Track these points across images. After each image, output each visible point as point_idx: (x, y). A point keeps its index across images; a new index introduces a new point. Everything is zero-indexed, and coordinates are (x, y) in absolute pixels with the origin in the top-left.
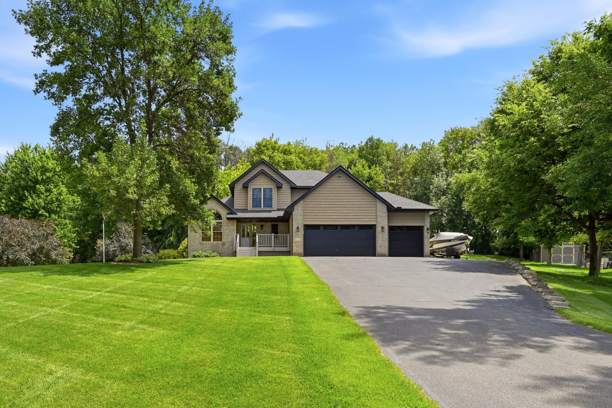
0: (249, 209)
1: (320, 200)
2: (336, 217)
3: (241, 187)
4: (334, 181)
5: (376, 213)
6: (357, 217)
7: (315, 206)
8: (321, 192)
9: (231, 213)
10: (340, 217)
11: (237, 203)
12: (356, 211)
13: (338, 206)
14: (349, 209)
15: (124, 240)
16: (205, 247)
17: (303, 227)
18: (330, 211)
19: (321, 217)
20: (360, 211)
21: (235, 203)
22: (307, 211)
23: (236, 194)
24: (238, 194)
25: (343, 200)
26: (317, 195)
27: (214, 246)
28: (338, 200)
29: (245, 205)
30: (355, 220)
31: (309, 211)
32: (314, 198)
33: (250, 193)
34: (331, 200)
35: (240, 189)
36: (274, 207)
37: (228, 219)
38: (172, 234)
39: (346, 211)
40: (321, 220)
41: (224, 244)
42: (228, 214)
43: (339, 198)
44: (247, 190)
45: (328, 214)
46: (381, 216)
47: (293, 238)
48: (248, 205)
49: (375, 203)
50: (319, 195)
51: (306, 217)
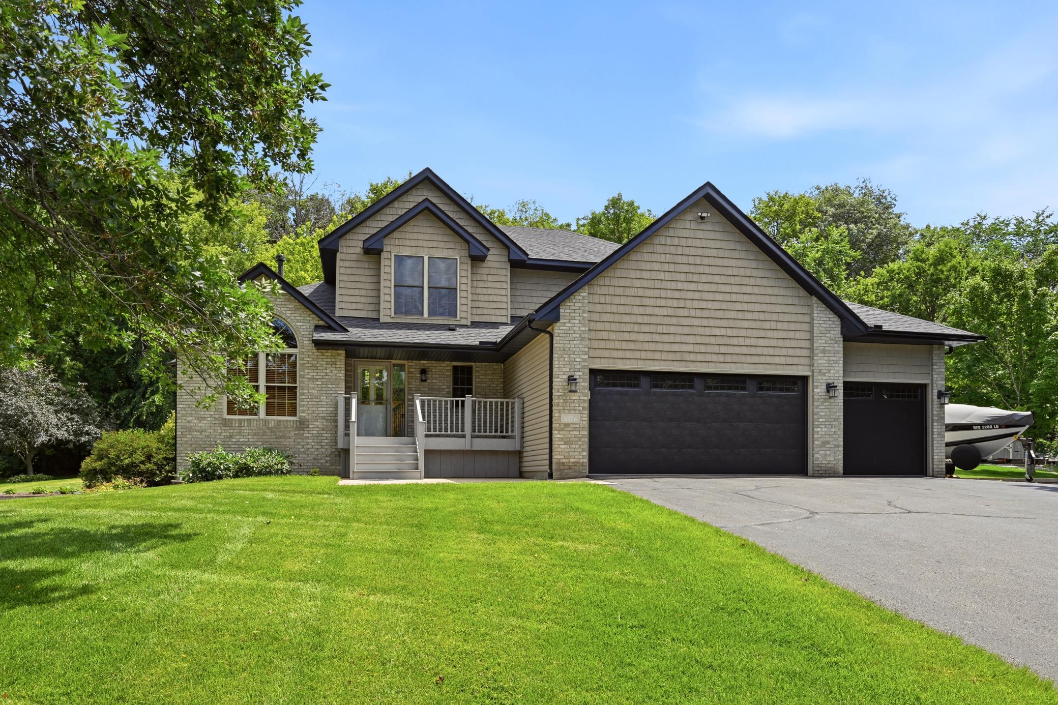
0: (383, 319)
1: (640, 292)
2: (691, 348)
3: (359, 250)
4: (685, 233)
5: (811, 340)
6: (753, 351)
7: (627, 310)
8: (643, 266)
9: (329, 328)
10: (703, 349)
11: (346, 299)
12: (749, 333)
13: (699, 313)
14: (731, 323)
15: (14, 400)
16: (240, 433)
17: (587, 377)
18: (672, 330)
19: (646, 346)
20: (762, 334)
21: (338, 298)
22: (600, 326)
23: (343, 271)
24: (349, 271)
25: (711, 296)
26: (632, 274)
27: (271, 429)
28: (697, 295)
29: (372, 307)
30: (749, 359)
31: (607, 326)
32: (622, 282)
33: (387, 270)
34: (677, 295)
35: (354, 257)
36: (463, 315)
37: (319, 344)
38: (158, 388)
39: (723, 332)
40: (643, 355)
41: (303, 425)
42: (317, 328)
43: (700, 287)
44: (379, 262)
45: (665, 338)
46: (824, 352)
47: (555, 414)
48: (382, 306)
49: (806, 310)
50: (638, 274)
51: (596, 344)
